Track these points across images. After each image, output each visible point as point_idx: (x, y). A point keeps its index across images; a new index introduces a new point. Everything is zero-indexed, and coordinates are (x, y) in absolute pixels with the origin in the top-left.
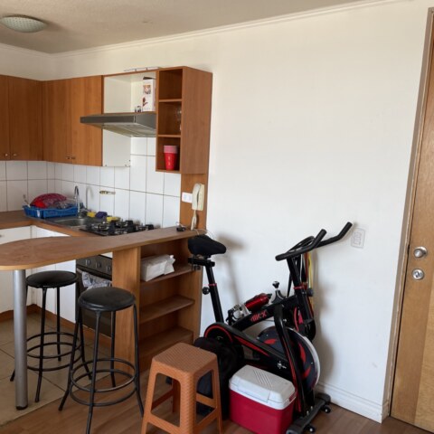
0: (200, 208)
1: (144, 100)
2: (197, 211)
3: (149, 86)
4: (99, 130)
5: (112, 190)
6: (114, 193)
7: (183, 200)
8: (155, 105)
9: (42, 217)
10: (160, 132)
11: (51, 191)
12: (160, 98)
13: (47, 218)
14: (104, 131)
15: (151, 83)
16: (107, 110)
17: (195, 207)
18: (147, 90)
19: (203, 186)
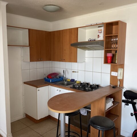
0: (121, 78)
2: (119, 79)
3: (101, 30)
4: (75, 48)
5: (77, 71)
7: (112, 75)
8: (104, 37)
10: (105, 49)
11: (53, 72)
12: (106, 35)
13: (53, 82)
14: (78, 49)
15: (102, 28)
16: (79, 41)
18: (100, 31)
19: (122, 69)
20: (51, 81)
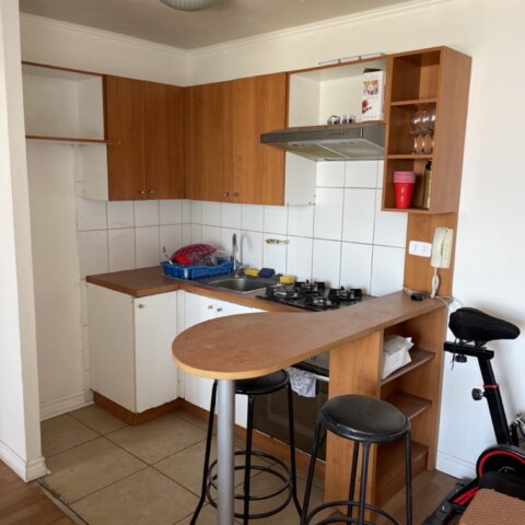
0: (445, 265)
1: (365, 104)
2: (438, 269)
3: (376, 82)
4: (280, 153)
5: (283, 238)
6: (287, 242)
7: (411, 252)
8: (384, 110)
9: (190, 278)
10: (389, 153)
11: (197, 241)
12: (393, 100)
13: (195, 279)
14: (287, 153)
15: (380, 76)
16: (293, 123)
17: (436, 264)
18: (371, 87)
19: (451, 231)
20: (186, 275)
